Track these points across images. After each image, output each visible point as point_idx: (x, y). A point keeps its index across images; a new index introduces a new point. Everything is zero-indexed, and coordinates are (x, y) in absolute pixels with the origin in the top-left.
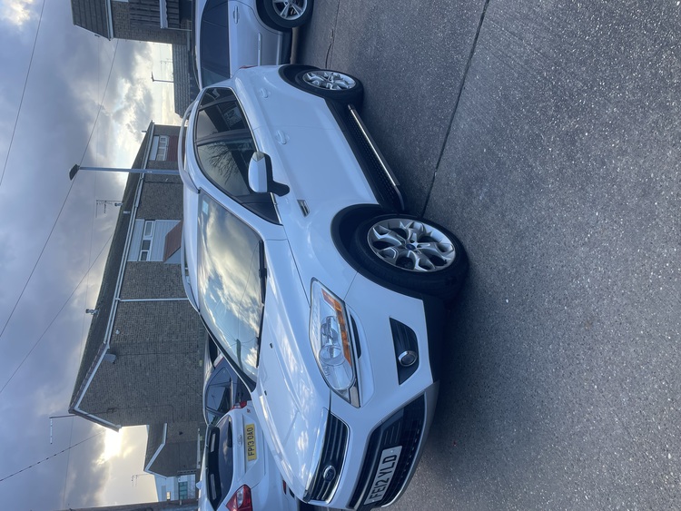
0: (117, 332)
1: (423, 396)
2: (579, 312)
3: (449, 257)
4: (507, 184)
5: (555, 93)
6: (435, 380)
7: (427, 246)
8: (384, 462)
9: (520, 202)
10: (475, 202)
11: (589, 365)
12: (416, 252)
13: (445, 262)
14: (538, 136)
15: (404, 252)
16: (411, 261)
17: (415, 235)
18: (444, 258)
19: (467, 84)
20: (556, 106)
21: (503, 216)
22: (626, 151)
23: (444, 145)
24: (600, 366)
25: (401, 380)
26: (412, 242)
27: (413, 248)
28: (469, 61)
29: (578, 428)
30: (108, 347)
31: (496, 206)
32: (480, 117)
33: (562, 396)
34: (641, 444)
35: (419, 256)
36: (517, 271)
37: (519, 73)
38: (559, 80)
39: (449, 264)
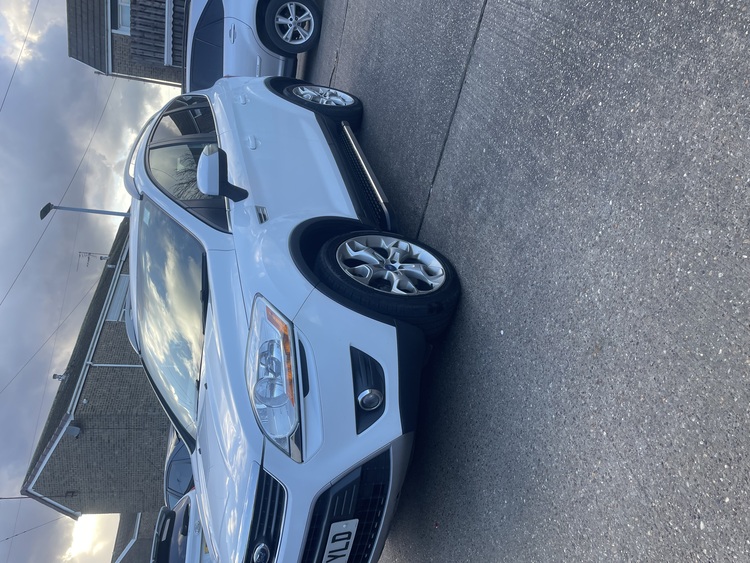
0: (85, 401)
1: (388, 450)
2: (585, 336)
3: (437, 282)
4: (507, 186)
5: (565, 63)
6: (405, 430)
7: (410, 267)
8: (334, 540)
9: (522, 205)
10: (471, 216)
11: (596, 403)
12: (396, 273)
13: (431, 287)
14: (544, 118)
15: (382, 272)
16: (389, 283)
17: (398, 254)
18: (430, 282)
19: (469, 76)
20: (566, 78)
21: (502, 226)
22: (648, 114)
23: (441, 155)
24: (611, 405)
25: (360, 428)
26: (394, 262)
27: (394, 269)
28: (471, 50)
29: (581, 493)
30: (72, 418)
31: (494, 216)
32: (481, 111)
33: (563, 451)
34: (664, 510)
35: (400, 277)
36: (514, 293)
37: (525, 48)
38: (570, 44)
39: (435, 289)
